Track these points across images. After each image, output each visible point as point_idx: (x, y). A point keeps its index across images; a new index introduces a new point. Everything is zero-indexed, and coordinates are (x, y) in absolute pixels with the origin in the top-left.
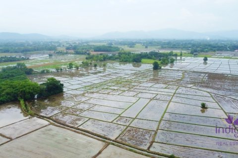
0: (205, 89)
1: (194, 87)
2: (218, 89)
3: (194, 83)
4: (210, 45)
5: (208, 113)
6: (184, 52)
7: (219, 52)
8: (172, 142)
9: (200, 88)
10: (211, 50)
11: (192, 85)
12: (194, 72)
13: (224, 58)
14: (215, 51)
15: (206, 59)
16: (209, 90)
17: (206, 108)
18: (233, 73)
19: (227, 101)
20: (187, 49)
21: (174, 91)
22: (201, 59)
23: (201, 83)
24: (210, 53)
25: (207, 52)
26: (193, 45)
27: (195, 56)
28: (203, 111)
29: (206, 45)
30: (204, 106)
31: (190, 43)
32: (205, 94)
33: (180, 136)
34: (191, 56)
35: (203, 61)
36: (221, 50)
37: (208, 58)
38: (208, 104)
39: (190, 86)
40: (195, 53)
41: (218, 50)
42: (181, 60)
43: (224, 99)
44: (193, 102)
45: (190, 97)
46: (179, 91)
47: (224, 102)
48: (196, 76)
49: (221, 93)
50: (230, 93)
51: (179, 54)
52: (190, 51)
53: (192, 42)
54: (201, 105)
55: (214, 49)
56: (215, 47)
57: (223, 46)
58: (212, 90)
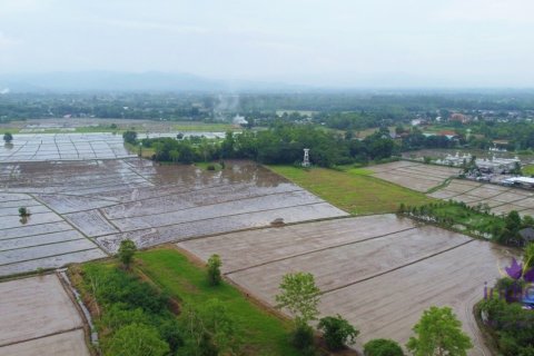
0: (20, 190)
2: (43, 186)
4: (10, 108)
5: (32, 220)
7: (34, 121)
9: (10, 190)
10: (17, 117)
13: (46, 132)
14: (24, 119)
15: (8, 138)
16: (27, 190)
17: (29, 215)
18: (64, 157)
19: (60, 200)
23: (10, 181)
24: (14, 124)
25: (7, 121)
28: (24, 222)
30: (24, 213)
32: (22, 196)
35: (3, 143)
36: (38, 117)
37: (14, 136)
38: (30, 210)
41: (31, 117)
43: (56, 199)
49: (48, 190)
50: (62, 189)
54: (18, 213)
55: (22, 115)
56: (22, 111)
57: (40, 106)
58: (33, 190)
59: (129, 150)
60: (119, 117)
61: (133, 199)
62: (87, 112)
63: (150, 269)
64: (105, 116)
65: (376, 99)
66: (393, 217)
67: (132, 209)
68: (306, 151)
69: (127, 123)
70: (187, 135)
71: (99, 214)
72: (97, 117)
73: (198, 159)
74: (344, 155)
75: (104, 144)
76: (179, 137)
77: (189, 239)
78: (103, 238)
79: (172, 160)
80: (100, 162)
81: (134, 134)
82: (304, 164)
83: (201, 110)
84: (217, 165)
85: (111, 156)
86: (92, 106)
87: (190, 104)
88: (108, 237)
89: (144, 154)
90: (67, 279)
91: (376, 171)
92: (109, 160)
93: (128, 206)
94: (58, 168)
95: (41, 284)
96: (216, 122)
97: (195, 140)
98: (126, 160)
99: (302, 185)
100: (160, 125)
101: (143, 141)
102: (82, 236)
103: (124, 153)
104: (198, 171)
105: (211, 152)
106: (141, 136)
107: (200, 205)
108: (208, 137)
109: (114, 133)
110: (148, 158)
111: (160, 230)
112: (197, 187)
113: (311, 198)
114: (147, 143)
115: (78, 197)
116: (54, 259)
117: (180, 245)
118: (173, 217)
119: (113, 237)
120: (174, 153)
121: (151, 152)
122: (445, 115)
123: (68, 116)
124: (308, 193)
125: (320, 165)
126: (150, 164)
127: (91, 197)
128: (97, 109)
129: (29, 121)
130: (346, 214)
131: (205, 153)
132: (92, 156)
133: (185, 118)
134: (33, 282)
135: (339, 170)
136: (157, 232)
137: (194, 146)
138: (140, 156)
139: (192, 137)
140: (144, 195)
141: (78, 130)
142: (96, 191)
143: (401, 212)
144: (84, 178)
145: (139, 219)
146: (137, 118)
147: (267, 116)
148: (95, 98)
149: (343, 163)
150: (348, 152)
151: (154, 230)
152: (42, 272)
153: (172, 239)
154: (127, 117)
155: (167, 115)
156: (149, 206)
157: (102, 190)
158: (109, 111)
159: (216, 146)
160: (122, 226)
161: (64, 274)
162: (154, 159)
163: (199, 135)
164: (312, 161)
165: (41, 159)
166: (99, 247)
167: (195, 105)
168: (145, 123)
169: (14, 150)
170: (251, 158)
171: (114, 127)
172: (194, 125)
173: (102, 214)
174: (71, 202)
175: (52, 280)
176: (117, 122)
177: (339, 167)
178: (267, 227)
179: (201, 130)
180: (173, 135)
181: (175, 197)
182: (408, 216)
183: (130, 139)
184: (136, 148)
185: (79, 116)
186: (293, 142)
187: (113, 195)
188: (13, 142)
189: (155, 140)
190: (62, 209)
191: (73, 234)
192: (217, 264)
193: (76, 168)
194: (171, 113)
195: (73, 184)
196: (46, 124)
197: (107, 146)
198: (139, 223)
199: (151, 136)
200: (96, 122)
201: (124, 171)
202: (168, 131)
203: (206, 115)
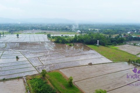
0: (18, 50)
1: (13, 50)
2: (24, 49)
3: (12, 48)
4: (20, 27)
5: (20, 60)
6: (5, 31)
8: (4, 75)
9: (15, 50)
10: (21, 30)
11: (11, 49)
12: (12, 43)
13: (28, 34)
14: (23, 30)
15: (18, 35)
16: (20, 50)
17: (19, 58)
18: (31, 41)
20: (7, 30)
21: (1, 54)
22: (15, 35)
23: (16, 48)
24: (20, 32)
25: (18, 31)
26: (10, 27)
27: (12, 33)
28: (17, 60)
29: (18, 27)
30: (17, 58)
31: (8, 26)
32: (18, 52)
33: (7, 71)
34: (10, 34)
35: (16, 37)
36: (26, 30)
37: (19, 35)
38: (19, 57)
39: (10, 50)
40: (12, 32)
41: (24, 30)
42: (4, 36)
43: (27, 53)
44: (12, 57)
45: (10, 55)
46: (5, 53)
47: (26, 54)
48: (13, 44)
49: (25, 51)
50: (29, 50)
51: (2, 33)
52: (8, 31)
53: (10, 25)
54: (16, 58)
55: (23, 29)
56: (23, 28)
57: (27, 27)
58: (21, 50)
59: (49, 39)
60: (47, 30)
61: (48, 54)
62: (39, 28)
63: (50, 79)
64: (43, 30)
65: (116, 26)
66: (127, 63)
67: (47, 57)
68: (98, 41)
69: (48, 32)
70: (64, 35)
71: (38, 59)
72: (41, 30)
73: (67, 42)
74: (109, 42)
75: (42, 38)
76: (62, 36)
77: (63, 68)
78: (38, 67)
79: (59, 43)
80: (40, 43)
81: (50, 35)
82: (97, 45)
83: (68, 28)
84: (72, 44)
85: (43, 41)
86: (40, 27)
87: (65, 27)
88: (40, 67)
89: (52, 41)
90: (25, 81)
91: (119, 47)
92: (43, 42)
93: (46, 56)
94: (29, 44)
95: (17, 82)
96: (72, 32)
97: (66, 37)
98: (47, 42)
99: (97, 51)
100: (57, 32)
101: (52, 37)
102: (32, 66)
103: (47, 40)
104: (67, 46)
105: (70, 40)
106: (52, 35)
107: (67, 57)
108: (70, 36)
109: (45, 34)
110: (53, 42)
111: (55, 65)
112: (66, 51)
113: (100, 56)
114: (53, 37)
115: (33, 53)
116: (23, 73)
117: (60, 70)
118: (59, 60)
119: (41, 67)
120: (60, 41)
121: (54, 40)
122: (138, 31)
123: (33, 30)
124: (99, 54)
125: (102, 45)
126: (54, 43)
127: (36, 53)
128: (41, 28)
129: (24, 31)
130: (112, 62)
131: (69, 41)
132: (38, 41)
133: (64, 30)
134: (16, 81)
135: (108, 47)
136: (54, 66)
137: (66, 39)
138: (51, 41)
139: (65, 36)
140: (51, 53)
141: (36, 34)
142: (38, 51)
143: (129, 62)
144: (35, 47)
145: (49, 61)
146: (51, 30)
147: (86, 30)
148: (41, 25)
149: (109, 45)
150: (110, 41)
151: (53, 65)
152: (19, 78)
153: (58, 68)
154: (49, 30)
155: (59, 30)
156: (52, 57)
157: (40, 51)
158: (44, 28)
159: (72, 39)
160: (44, 63)
161: (25, 79)
162: (55, 42)
163: (67, 35)
164: (100, 44)
165: (25, 41)
166: (36, 70)
167: (67, 27)
168: (53, 32)
169: (19, 39)
170: (82, 43)
171: (45, 33)
172: (66, 33)
173: (39, 59)
174: (31, 55)
175: (21, 81)
176: (46, 31)
177: (108, 46)
178: (87, 65)
179: (68, 34)
180: (60, 35)
181: (60, 54)
182: (132, 63)
183: (49, 36)
184: (50, 39)
185: (36, 30)
186: (94, 38)
187: (43, 53)
188: (19, 36)
189: (56, 37)
190: (28, 57)
191: (30, 65)
192: (71, 80)
193: (34, 44)
194: (60, 29)
195: (32, 49)
196: (28, 32)
197: (43, 38)
198: (49, 62)
199: (55, 35)
200: (41, 31)
201: (46, 45)
202: (59, 34)
203: (70, 30)
